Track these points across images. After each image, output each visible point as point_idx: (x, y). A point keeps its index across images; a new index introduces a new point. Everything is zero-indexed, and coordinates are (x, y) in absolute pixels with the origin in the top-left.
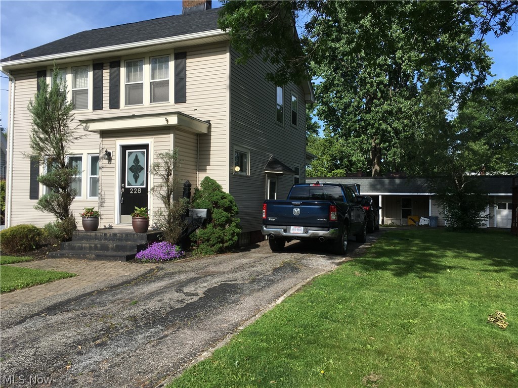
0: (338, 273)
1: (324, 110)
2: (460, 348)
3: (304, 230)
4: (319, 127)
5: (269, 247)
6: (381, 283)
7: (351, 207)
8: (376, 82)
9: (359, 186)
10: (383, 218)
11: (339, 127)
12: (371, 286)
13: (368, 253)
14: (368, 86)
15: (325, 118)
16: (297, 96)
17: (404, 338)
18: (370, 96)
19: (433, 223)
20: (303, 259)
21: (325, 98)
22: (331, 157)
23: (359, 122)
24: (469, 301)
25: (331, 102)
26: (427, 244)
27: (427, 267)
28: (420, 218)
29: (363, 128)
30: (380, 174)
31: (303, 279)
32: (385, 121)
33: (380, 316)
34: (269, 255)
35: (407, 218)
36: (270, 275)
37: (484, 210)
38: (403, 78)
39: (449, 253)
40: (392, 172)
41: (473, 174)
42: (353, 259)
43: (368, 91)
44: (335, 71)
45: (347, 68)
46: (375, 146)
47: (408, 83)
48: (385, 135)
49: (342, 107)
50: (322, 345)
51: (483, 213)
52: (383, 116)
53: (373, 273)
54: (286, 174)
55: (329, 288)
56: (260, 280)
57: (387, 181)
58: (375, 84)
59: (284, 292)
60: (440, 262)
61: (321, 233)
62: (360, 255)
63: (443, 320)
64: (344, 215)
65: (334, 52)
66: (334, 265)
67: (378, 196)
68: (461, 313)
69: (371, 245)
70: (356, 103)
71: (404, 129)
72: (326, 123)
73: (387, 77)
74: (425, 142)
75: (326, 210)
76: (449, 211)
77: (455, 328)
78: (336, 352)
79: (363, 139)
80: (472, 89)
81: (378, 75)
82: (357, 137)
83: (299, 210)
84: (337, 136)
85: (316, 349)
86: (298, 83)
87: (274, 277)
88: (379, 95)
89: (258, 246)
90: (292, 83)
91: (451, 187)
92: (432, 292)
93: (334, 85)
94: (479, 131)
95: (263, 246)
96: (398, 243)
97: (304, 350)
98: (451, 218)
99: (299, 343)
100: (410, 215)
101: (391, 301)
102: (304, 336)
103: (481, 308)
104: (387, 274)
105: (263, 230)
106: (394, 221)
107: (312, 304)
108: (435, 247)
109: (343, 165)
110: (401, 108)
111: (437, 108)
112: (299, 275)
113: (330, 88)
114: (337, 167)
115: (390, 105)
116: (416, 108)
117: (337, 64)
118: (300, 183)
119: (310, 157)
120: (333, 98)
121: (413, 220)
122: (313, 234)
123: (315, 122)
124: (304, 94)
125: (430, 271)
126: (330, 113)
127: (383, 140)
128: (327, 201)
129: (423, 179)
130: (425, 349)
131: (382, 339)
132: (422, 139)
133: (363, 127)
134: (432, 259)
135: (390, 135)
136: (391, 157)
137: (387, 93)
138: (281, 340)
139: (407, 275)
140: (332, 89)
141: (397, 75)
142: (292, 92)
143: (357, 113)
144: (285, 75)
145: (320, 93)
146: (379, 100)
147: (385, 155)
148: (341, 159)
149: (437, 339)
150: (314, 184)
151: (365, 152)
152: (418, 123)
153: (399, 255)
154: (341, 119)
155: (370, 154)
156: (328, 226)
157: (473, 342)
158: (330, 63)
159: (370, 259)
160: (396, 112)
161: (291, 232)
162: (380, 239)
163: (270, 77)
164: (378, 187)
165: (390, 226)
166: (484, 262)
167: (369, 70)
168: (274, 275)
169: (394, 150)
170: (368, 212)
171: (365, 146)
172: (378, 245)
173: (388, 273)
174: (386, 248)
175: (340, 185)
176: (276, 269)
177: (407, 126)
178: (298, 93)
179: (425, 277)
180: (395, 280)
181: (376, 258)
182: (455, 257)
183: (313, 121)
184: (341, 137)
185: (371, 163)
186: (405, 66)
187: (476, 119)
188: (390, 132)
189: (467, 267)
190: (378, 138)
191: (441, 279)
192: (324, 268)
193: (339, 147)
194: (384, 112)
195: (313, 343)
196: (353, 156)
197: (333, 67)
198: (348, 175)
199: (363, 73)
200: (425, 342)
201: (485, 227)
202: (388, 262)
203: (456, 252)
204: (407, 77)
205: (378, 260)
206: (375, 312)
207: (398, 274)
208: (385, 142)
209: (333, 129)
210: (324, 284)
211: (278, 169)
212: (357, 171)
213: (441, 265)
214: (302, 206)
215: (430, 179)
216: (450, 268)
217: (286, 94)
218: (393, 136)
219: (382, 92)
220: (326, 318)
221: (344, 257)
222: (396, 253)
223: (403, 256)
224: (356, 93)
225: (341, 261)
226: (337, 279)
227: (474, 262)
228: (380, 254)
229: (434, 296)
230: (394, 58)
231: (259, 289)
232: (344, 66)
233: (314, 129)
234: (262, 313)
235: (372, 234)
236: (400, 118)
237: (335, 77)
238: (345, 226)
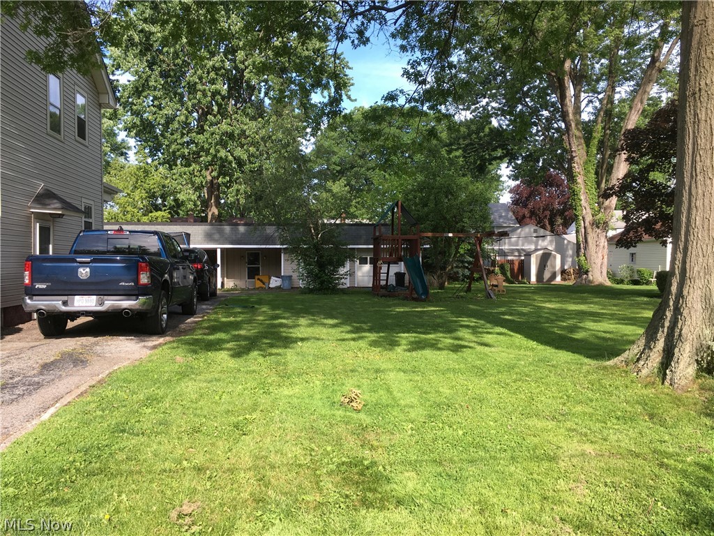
0: (150, 361)
1: (135, 123)
2: (306, 443)
3: (97, 301)
4: (129, 148)
5: (38, 331)
6: (211, 370)
7: (172, 264)
8: (210, 91)
9: (188, 235)
10: (223, 279)
11: (160, 151)
12: (197, 374)
13: (198, 328)
14: (199, 95)
15: (137, 135)
16: (85, 95)
17: (237, 441)
18: (203, 109)
19: (287, 283)
20: (96, 345)
21: (135, 105)
22: (147, 192)
23: (188, 145)
24: (321, 381)
25: (145, 112)
26: (277, 312)
27: (274, 341)
28: (270, 278)
29: (194, 153)
30: (219, 219)
31: (92, 375)
32: (225, 146)
33: (205, 417)
34: (38, 343)
35: (254, 278)
36: (34, 376)
37: (343, 265)
38: (247, 90)
39: (303, 321)
40: (236, 218)
41: (333, 221)
42: (174, 339)
43: (199, 102)
44: (150, 66)
45: (168, 65)
46: (212, 181)
47: (253, 98)
48: (224, 166)
49: (162, 121)
50: (112, 474)
51: (342, 269)
52: (221, 140)
53: (202, 356)
54: (68, 216)
55: (132, 386)
56: (14, 386)
57: (227, 229)
58: (209, 94)
59: (57, 400)
60: (291, 333)
61: (126, 304)
62: (185, 332)
63: (288, 409)
64: (162, 276)
65: (148, 39)
66: (145, 350)
67: (214, 251)
68: (311, 396)
69: (202, 317)
70: (183, 118)
71: (249, 160)
72: (139, 143)
73: (226, 86)
74: (276, 178)
75: (134, 269)
76: (305, 268)
77: (302, 417)
79: (193, 170)
80: (326, 111)
81: (213, 82)
82: (186, 166)
83: (88, 270)
84: (156, 163)
85: (101, 481)
86: (85, 73)
87: (41, 377)
88: (215, 108)
89: (20, 330)
90: (74, 71)
91: (306, 237)
92: (277, 373)
93: (149, 88)
94: (339, 168)
95: (29, 329)
96: (240, 313)
97: (81, 487)
98: (307, 277)
99: (74, 478)
100: (258, 274)
101: (224, 392)
102: (82, 466)
103: (335, 387)
104: (222, 357)
105: (26, 304)
106: (238, 282)
107: (104, 412)
108: (287, 315)
109: (165, 206)
110: (245, 131)
111: (290, 134)
112: (88, 370)
113: (143, 91)
114: (157, 208)
115: (230, 125)
116: (263, 132)
117: (153, 58)
118: (93, 229)
119: (111, 192)
120: (149, 106)
121: (261, 281)
122: (113, 305)
123: (123, 140)
124: (98, 94)
125: (277, 347)
126: (144, 128)
127: (222, 173)
128: (136, 258)
129: (274, 227)
130: (263, 453)
131: (205, 449)
132: (272, 174)
134: (282, 330)
135: (231, 166)
136: (233, 197)
137: (225, 108)
138: (41, 478)
139: (248, 354)
140: (146, 93)
141: (238, 85)
142: (77, 88)
143: (185, 132)
144: (60, 57)
145: (129, 97)
146: (215, 116)
147: (224, 193)
148: (164, 197)
149: (280, 436)
150: (115, 231)
151: (198, 188)
152: (267, 153)
153: (241, 329)
154: (160, 138)
155: (206, 191)
156: (137, 293)
157: (323, 433)
158: (142, 54)
159: (200, 337)
160: (238, 135)
161: (76, 304)
162: (216, 308)
163: (34, 57)
164: (217, 236)
165: (232, 290)
166: (341, 329)
167: (199, 72)
168: (42, 375)
169: (236, 187)
170: (200, 274)
171: (198, 180)
172: (213, 317)
173: (223, 354)
174: (224, 319)
175: (155, 233)
176: (46, 364)
177: (253, 155)
178: (87, 90)
179: (270, 354)
180: (233, 363)
181: (208, 334)
182: (310, 325)
183: (119, 139)
185: (206, 204)
186: (249, 73)
187: (334, 153)
188: (230, 163)
189: (322, 337)
190: (215, 170)
191: (291, 356)
192: (130, 356)
193: (158, 179)
194: (223, 134)
195: (98, 474)
196: (180, 193)
197: (147, 61)
198: (174, 218)
199: (192, 76)
200: (264, 443)
201: (345, 287)
202: (224, 340)
203: (310, 319)
204: (252, 89)
205: (211, 337)
206: (198, 412)
207: (238, 354)
208: (225, 175)
209: (150, 152)
210: (125, 380)
211: (53, 206)
212: (187, 215)
213: (292, 337)
214: (94, 265)
215: (282, 227)
216: (302, 340)
217: (65, 89)
218: (235, 168)
219: (219, 105)
220: (123, 431)
221: (162, 337)
222: (237, 326)
223: (245, 329)
224: (182, 103)
225: (157, 343)
226: (148, 370)
227: (330, 330)
228: (214, 329)
229: (280, 378)
230: (234, 61)
231: (13, 401)
232: (164, 61)
233: (120, 150)
234: (13, 438)
235: (206, 302)
236: (244, 145)
237: (150, 76)
238: (163, 292)
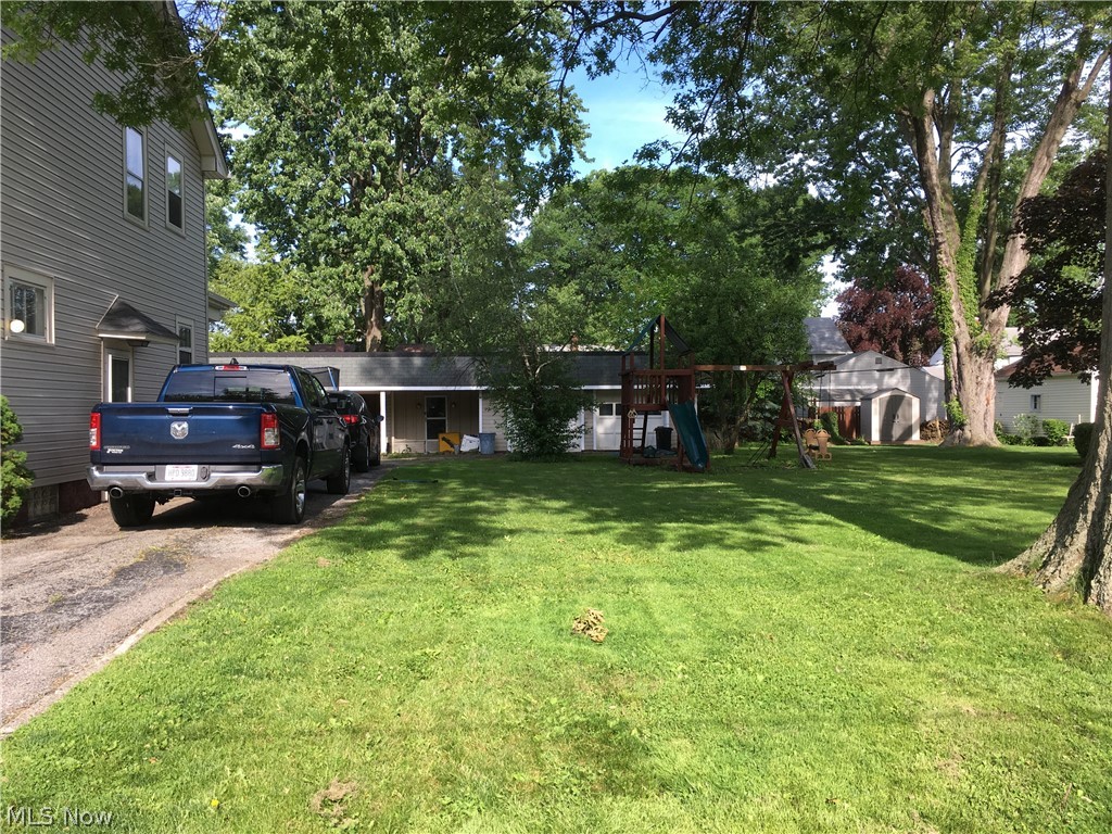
0: (279, 565)
1: (255, 201)
2: (519, 692)
3: (200, 473)
4: (247, 240)
5: (111, 519)
6: (371, 578)
7: (312, 417)
8: (369, 150)
9: (336, 372)
10: (390, 439)
11: (293, 243)
12: (350, 586)
13: (352, 515)
14: (352, 156)
15: (258, 218)
16: (181, 158)
17: (411, 688)
18: (358, 178)
19: (487, 445)
20: (199, 540)
21: (256, 173)
22: (274, 307)
23: (336, 234)
24: (540, 596)
25: (271, 183)
26: (473, 489)
27: (468, 535)
28: (461, 438)
30: (383, 347)
31: (192, 587)
32: (391, 234)
33: (362, 651)
34: (111, 538)
35: (437, 438)
36: (106, 587)
37: (575, 416)
38: (425, 146)
39: (513, 503)
40: (409, 344)
41: (558, 349)
42: (316, 530)
43: (353, 166)
44: (278, 112)
45: (306, 111)
46: (372, 288)
47: (435, 159)
48: (391, 265)
49: (297, 198)
50: (222, 737)
51: (573, 422)
52: (387, 224)
53: (358, 557)
54: (155, 343)
55: (253, 603)
56: (75, 603)
57: (395, 361)
58: (367, 154)
59: (140, 624)
60: (494, 522)
61: (243, 477)
62: (333, 521)
63: (491, 640)
64: (297, 434)
65: (275, 71)
66: (272, 548)
67: (376, 395)
68: (526, 620)
69: (358, 498)
70: (327, 191)
71: (429, 255)
72: (262, 231)
73: (393, 142)
74: (470, 282)
75: (255, 424)
76: (515, 422)
77: (512, 652)
78: (254, 748)
79: (344, 271)
80: (548, 177)
81: (373, 135)
82: (332, 266)
83: (185, 425)
84: (288, 261)
85: (206, 749)
86: (180, 124)
87: (115, 588)
88: (377, 176)
89: (83, 518)
90: (165, 123)
91: (517, 374)
92: (474, 583)
93: (276, 146)
94: (567, 266)
95: (97, 517)
96: (415, 491)
97: (177, 757)
98: (518, 435)
99: (165, 743)
100: (444, 432)
101: (391, 613)
102: (177, 725)
103: (563, 606)
104: (389, 558)
105: (93, 478)
106: (412, 444)
107: (209, 643)
108: (489, 494)
109: (301, 327)
110: (423, 210)
111: (491, 214)
112: (185, 579)
113: (267, 151)
114: (289, 331)
115: (400, 201)
116: (450, 212)
117: (283, 100)
118: (193, 363)
119: (220, 306)
120: (276, 175)
121: (448, 442)
122: (223, 480)
123: (238, 227)
124: (200, 156)
125: (473, 543)
126: (269, 208)
127: (387, 276)
128: (258, 407)
129: (467, 358)
130: (452, 707)
131: (364, 700)
132: (463, 276)
133: (346, 245)
134: (480, 517)
135: (401, 264)
136: (404, 312)
137: (393, 175)
138: (115, 743)
139: (428, 554)
140: (272, 154)
141: (411, 140)
142: (167, 148)
143: (331, 213)
144: (144, 102)
145: (246, 161)
146: (376, 188)
147: (392, 306)
148: (299, 314)
149: (477, 681)
150: (225, 365)
151: (352, 299)
152: (457, 244)
153: (417, 515)
154: (294, 223)
155: (362, 304)
156: (259, 460)
157: (544, 677)
158: (266, 94)
159: (354, 528)
160: (412, 216)
161: (167, 478)
162: (379, 484)
163: (105, 103)
164: (379, 373)
165: (403, 455)
166: (572, 516)
167: (353, 120)
168: (117, 585)
169: (408, 296)
170: (354, 432)
171: (350, 287)
172: (374, 497)
173: (391, 555)
174: (391, 501)
175: (286, 368)
176: (123, 569)
177: (434, 248)
178: (184, 151)
179: (463, 555)
180: (405, 568)
181: (368, 524)
182: (524, 510)
183: (232, 225)
184: (299, 262)
185: (362, 323)
186: (428, 121)
187: (560, 242)
188: (400, 260)
189: (543, 528)
190: (377, 271)
191: (494, 557)
192: (248, 557)
193: (291, 286)
194: (389, 216)
195: (201, 737)
196: (324, 307)
197: (274, 105)
198: (315, 346)
199: (341, 127)
200: (453, 692)
201: (578, 450)
202: (392, 532)
203: (523, 501)
204: (433, 145)
205: (372, 528)
206: (353, 643)
207: (412, 554)
208: (391, 279)
209: (279, 244)
210: (242, 594)
211: (132, 329)
212: (335, 340)
213: (496, 529)
214: (194, 417)
215: (479, 358)
216: (511, 532)
217: (150, 150)
218: (407, 267)
219: (383, 171)
220: (239, 672)
221: (297, 528)
222: (410, 510)
223: (423, 516)
224: (326, 169)
225: (290, 537)
226: (276, 579)
227: (555, 517)
228: (375, 516)
229: (477, 592)
230: (406, 102)
231: (73, 625)
232: (299, 105)
233: (234, 242)
234: (73, 682)
235: (364, 475)
236: (421, 231)
237: (278, 129)
238: (299, 458)
